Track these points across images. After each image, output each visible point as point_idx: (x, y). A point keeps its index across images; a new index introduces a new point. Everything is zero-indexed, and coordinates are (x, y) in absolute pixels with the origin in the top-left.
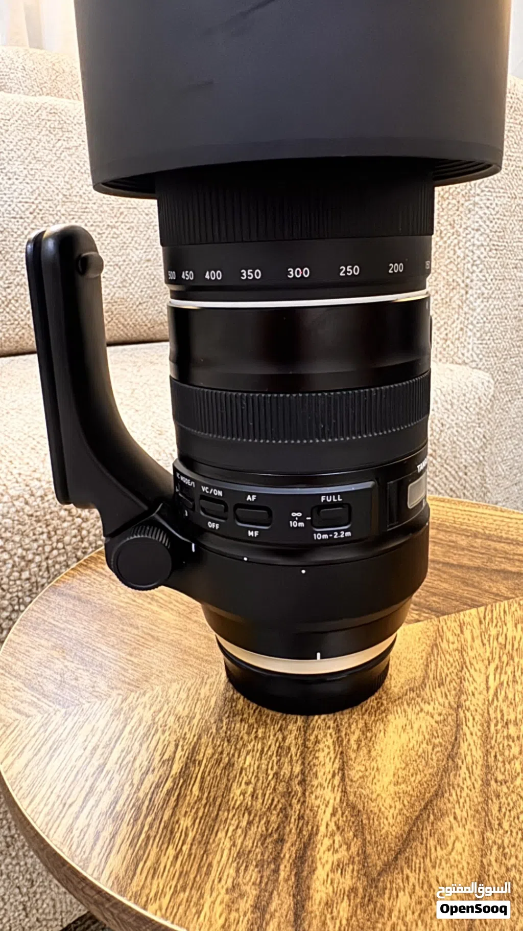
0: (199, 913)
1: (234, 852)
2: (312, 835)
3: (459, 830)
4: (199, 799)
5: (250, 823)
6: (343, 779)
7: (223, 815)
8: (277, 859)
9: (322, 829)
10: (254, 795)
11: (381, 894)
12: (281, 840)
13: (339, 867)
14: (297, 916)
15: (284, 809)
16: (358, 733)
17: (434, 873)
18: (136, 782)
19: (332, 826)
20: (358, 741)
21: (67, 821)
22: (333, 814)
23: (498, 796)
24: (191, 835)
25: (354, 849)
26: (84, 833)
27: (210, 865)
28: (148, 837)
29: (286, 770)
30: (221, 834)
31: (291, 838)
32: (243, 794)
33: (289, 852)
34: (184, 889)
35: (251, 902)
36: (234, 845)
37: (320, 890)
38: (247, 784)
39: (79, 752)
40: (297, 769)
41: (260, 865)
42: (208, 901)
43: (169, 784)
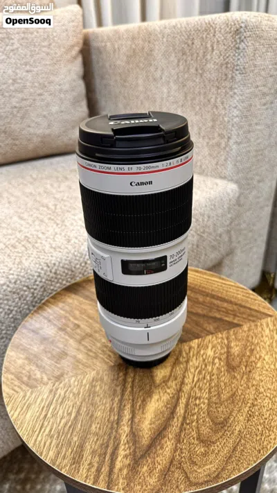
0: (78, 472)
1: (91, 450)
2: (118, 444)
3: (168, 443)
4: (80, 430)
5: (97, 439)
6: (132, 422)
7: (88, 436)
8: (105, 454)
9: (122, 442)
10: (100, 428)
11: (138, 466)
12: (107, 446)
13: (126, 456)
14: (110, 474)
15: (110, 434)
16: (140, 402)
17: (157, 459)
18: (58, 422)
19: (126, 441)
20: (140, 406)
21: (34, 438)
22: (127, 436)
23: (185, 430)
24: (77, 444)
25: (131, 450)
26: (40, 442)
27: (83, 455)
28: (62, 445)
29: (112, 418)
30: (87, 444)
31: (111, 445)
32: (96, 428)
33: (109, 451)
34: (74, 464)
35: (95, 468)
36: (91, 447)
37: (118, 465)
38: (98, 423)
39: (37, 409)
40: (116, 418)
41: (100, 456)
42: (82, 467)
43: (70, 423)
